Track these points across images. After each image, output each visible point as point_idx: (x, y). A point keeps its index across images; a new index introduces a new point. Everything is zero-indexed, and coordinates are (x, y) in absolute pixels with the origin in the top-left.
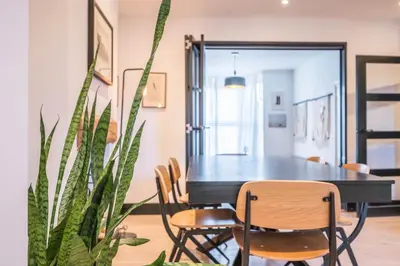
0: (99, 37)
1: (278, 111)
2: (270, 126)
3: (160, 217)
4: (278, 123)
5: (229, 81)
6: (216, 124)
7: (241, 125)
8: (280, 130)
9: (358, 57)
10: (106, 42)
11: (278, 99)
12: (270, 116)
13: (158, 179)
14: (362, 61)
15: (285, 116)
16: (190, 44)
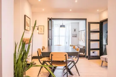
0: (27, 22)
1: (75, 33)
2: (73, 37)
3: (38, 59)
4: (75, 36)
5: (61, 26)
6: (59, 36)
7: (65, 36)
8: (75, 38)
9: (88, 22)
10: (29, 23)
11: (75, 30)
12: (73, 34)
13: (38, 51)
14: (90, 23)
15: (77, 34)
16: (49, 20)
